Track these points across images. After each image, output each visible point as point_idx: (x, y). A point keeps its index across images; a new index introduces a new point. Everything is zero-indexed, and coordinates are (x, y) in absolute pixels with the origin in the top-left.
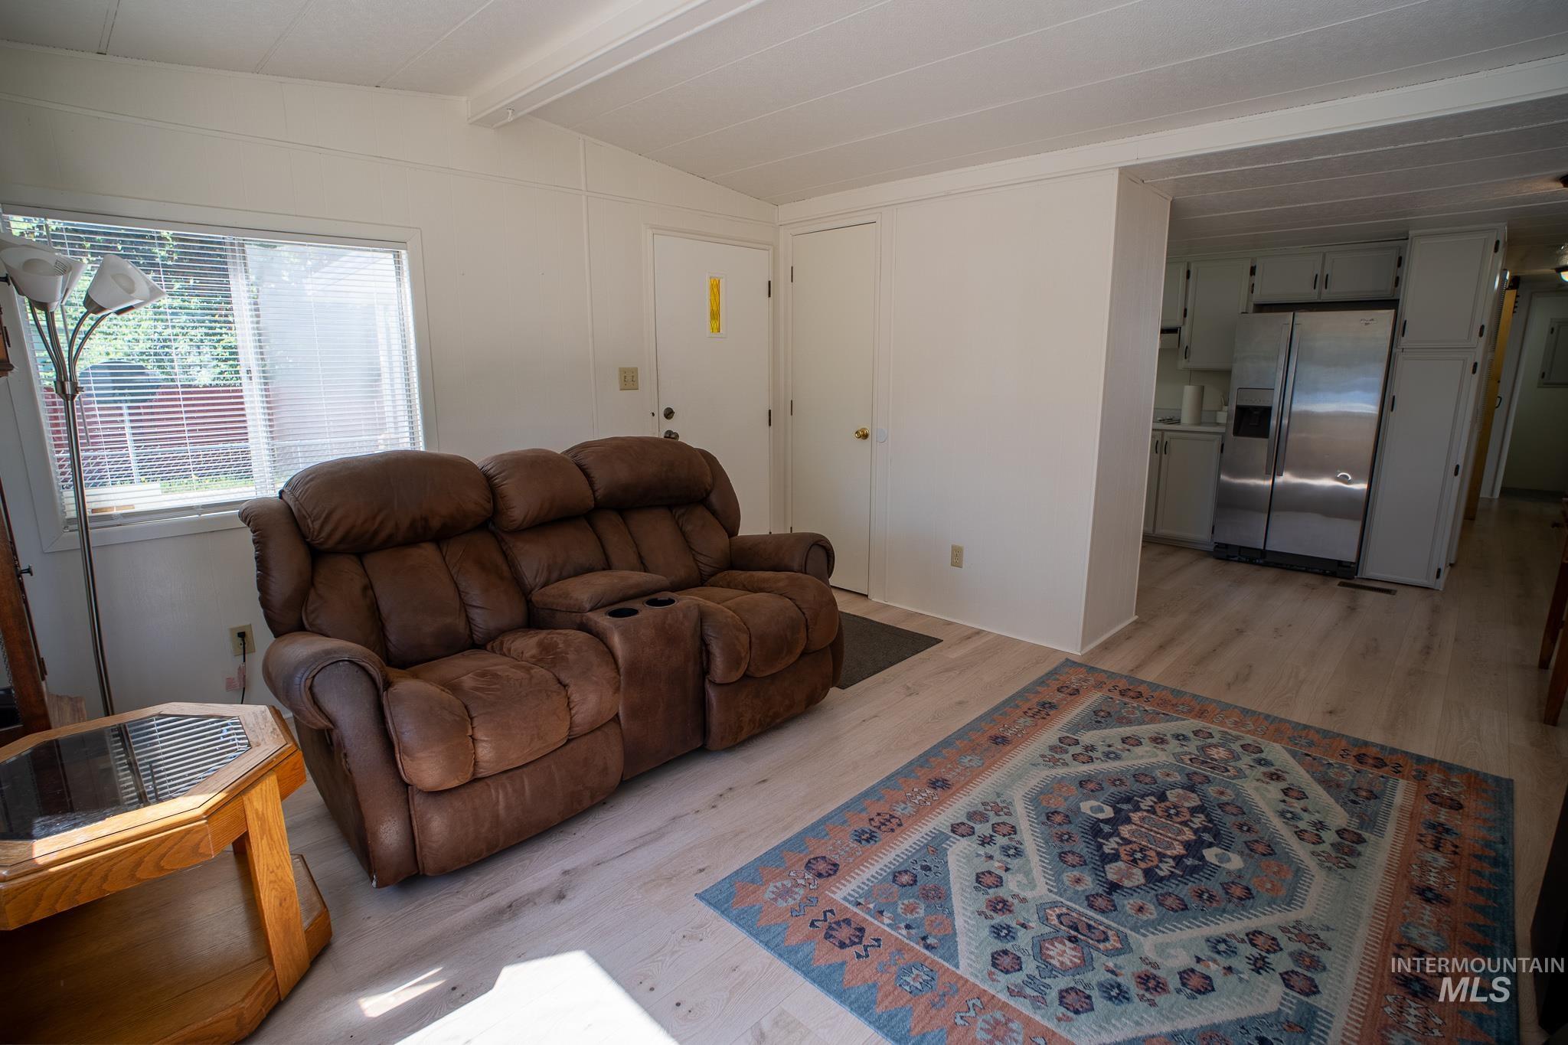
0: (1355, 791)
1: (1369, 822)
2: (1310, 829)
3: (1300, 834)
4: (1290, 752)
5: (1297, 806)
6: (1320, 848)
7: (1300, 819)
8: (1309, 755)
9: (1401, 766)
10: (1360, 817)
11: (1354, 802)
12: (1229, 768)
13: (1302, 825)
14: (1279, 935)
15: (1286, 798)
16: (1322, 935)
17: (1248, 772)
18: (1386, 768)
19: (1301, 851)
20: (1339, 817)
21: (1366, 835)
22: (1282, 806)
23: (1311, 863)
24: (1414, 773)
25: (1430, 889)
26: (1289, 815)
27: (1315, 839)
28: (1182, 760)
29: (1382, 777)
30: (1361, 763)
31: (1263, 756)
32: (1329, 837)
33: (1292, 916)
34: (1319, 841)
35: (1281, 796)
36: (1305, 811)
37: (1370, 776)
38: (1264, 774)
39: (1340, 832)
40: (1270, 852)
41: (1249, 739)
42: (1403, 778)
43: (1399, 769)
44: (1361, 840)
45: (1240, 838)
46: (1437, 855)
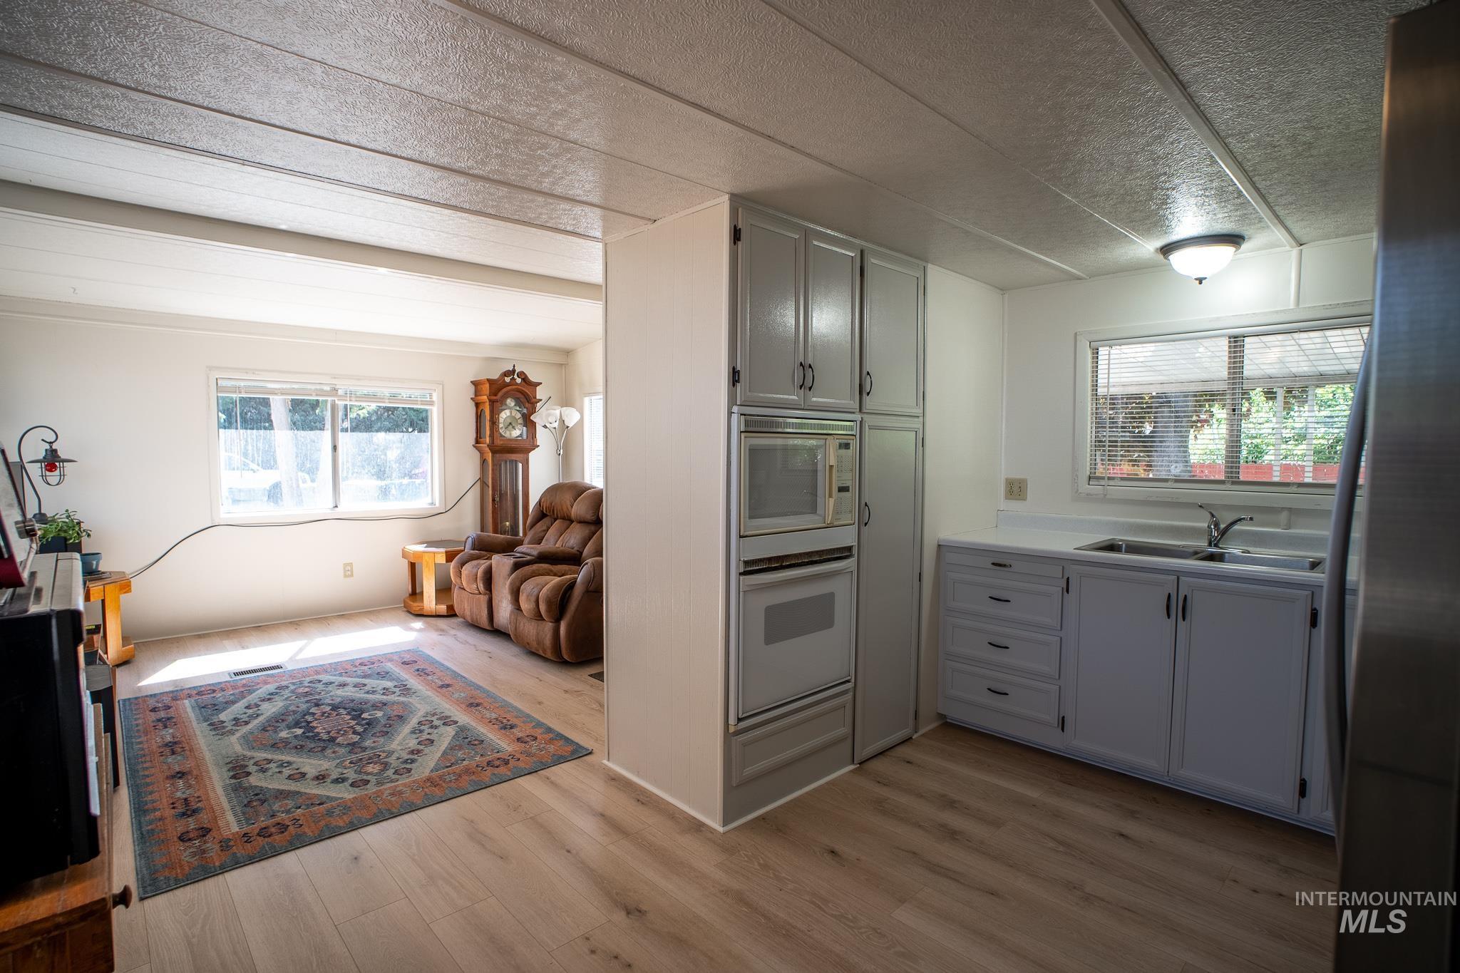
0: (263, 802)
1: (237, 789)
2: (267, 766)
3: (270, 761)
4: (336, 799)
5: (287, 772)
6: (252, 762)
7: (277, 767)
8: (319, 804)
9: (245, 842)
10: (245, 789)
11: (257, 795)
12: (352, 765)
13: (272, 765)
14: (238, 728)
15: (297, 771)
16: (220, 737)
17: (340, 770)
18: (256, 831)
19: (261, 755)
20: (255, 780)
21: (233, 781)
22: (295, 766)
23: (249, 754)
24: (231, 844)
25: (180, 778)
26: (285, 765)
27: (259, 763)
28: (384, 752)
29: (253, 824)
30: (279, 824)
31: (346, 784)
32: (252, 769)
33: (238, 735)
34: (256, 764)
35: (302, 770)
36: (279, 772)
37: (262, 819)
38: (329, 775)
39: (249, 774)
40: (273, 746)
41: (372, 789)
42: (237, 832)
43: (246, 839)
44: (234, 777)
45: (295, 742)
46: (184, 796)
